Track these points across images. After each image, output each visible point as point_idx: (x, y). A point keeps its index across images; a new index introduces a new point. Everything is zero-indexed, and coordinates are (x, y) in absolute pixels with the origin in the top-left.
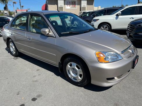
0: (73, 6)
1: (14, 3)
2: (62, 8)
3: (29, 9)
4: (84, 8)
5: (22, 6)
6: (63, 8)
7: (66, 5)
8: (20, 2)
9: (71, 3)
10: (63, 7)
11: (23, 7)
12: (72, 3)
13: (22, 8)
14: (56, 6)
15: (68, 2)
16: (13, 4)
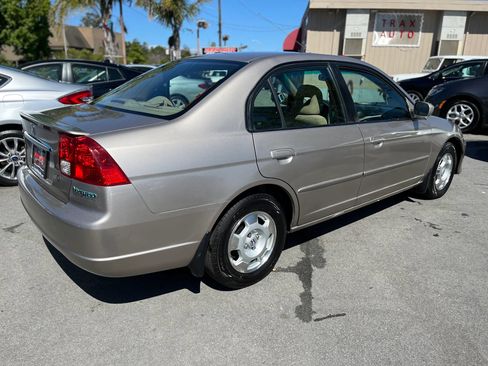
0: (405, 34)
1: (202, 25)
2: (357, 43)
3: (245, 47)
4: (452, 45)
5: (223, 35)
6: (364, 42)
7: (375, 33)
8: (220, 25)
9: (397, 24)
10: (362, 39)
11: (226, 39)
12: (402, 24)
13: (223, 42)
14: (337, 34)
15: (384, 21)
16: (197, 28)
